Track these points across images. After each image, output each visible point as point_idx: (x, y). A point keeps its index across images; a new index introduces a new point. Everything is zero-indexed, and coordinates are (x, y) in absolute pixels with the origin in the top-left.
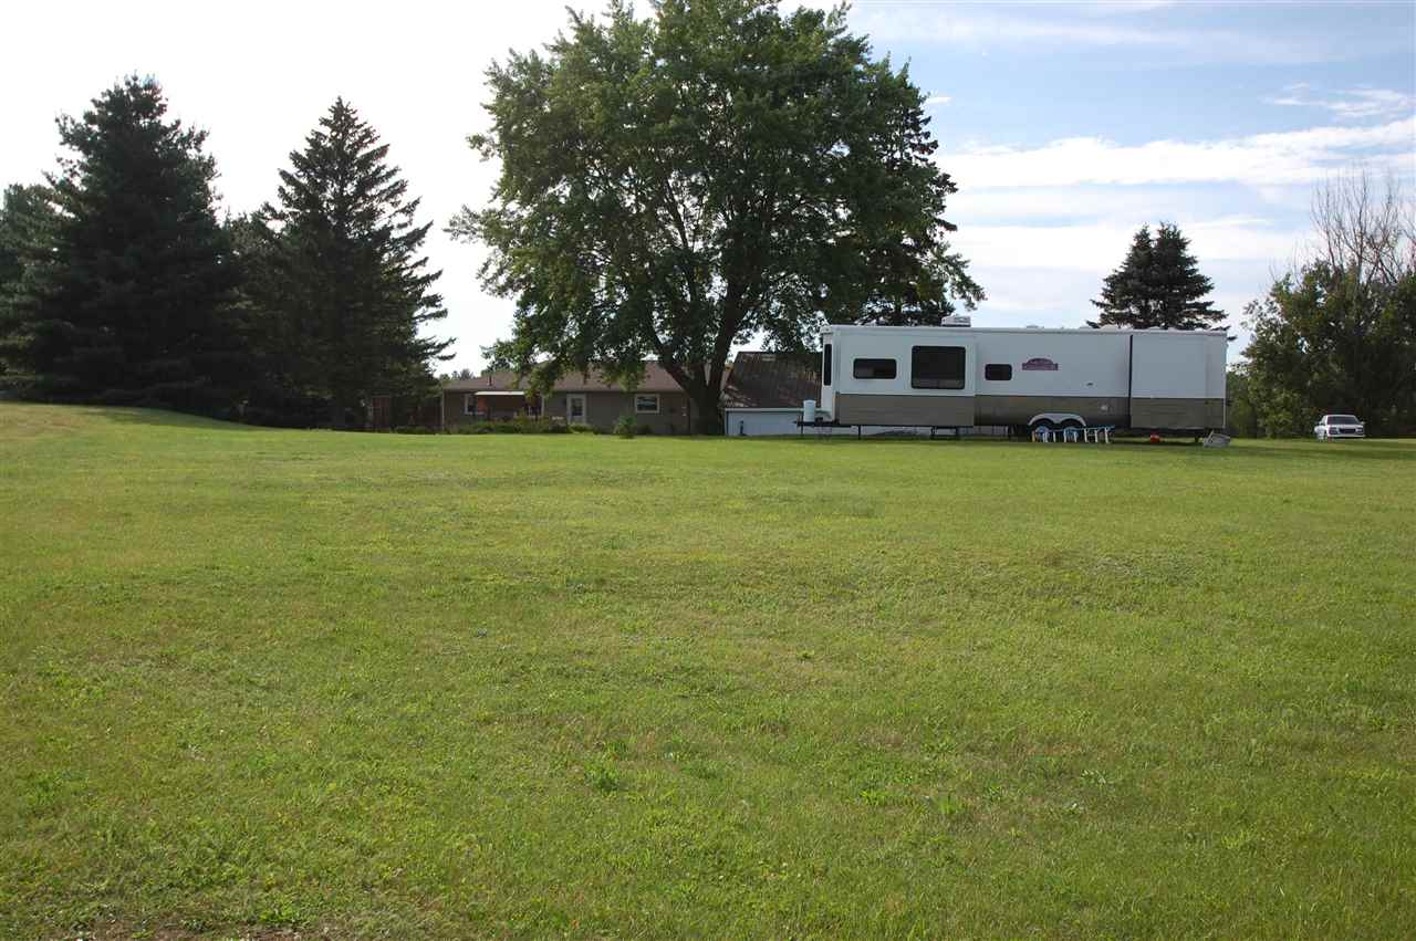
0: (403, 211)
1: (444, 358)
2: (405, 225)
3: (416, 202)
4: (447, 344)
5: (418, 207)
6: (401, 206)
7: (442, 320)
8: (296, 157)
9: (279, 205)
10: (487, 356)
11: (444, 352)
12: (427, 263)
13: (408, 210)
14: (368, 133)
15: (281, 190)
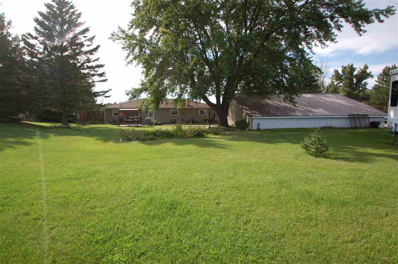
0: (88, 40)
1: (106, 97)
2: (89, 46)
3: (94, 37)
4: (108, 91)
5: (94, 39)
6: (87, 38)
7: (105, 82)
8: (41, 14)
9: (34, 34)
10: (128, 94)
11: (107, 94)
12: (99, 60)
13: (91, 39)
14: (72, 7)
15: (35, 28)
